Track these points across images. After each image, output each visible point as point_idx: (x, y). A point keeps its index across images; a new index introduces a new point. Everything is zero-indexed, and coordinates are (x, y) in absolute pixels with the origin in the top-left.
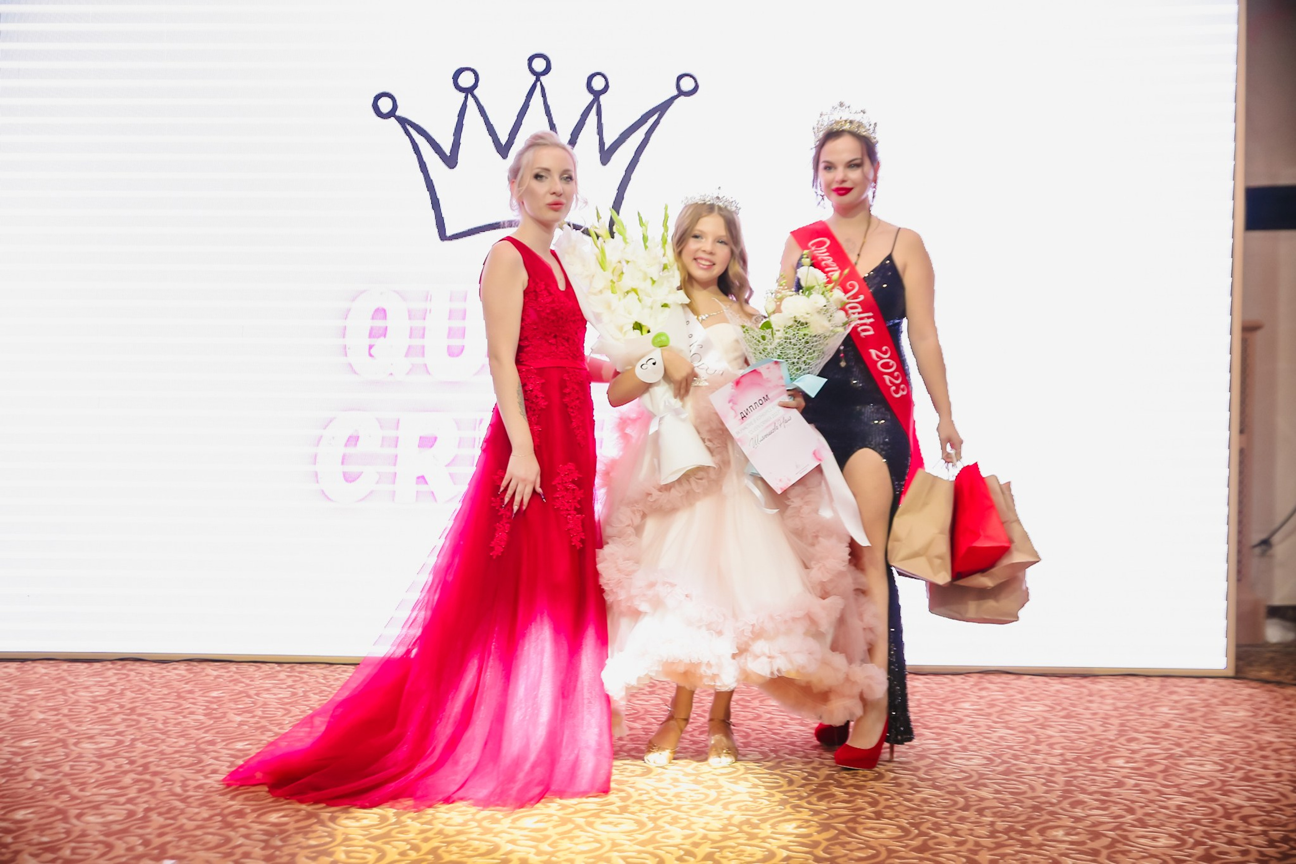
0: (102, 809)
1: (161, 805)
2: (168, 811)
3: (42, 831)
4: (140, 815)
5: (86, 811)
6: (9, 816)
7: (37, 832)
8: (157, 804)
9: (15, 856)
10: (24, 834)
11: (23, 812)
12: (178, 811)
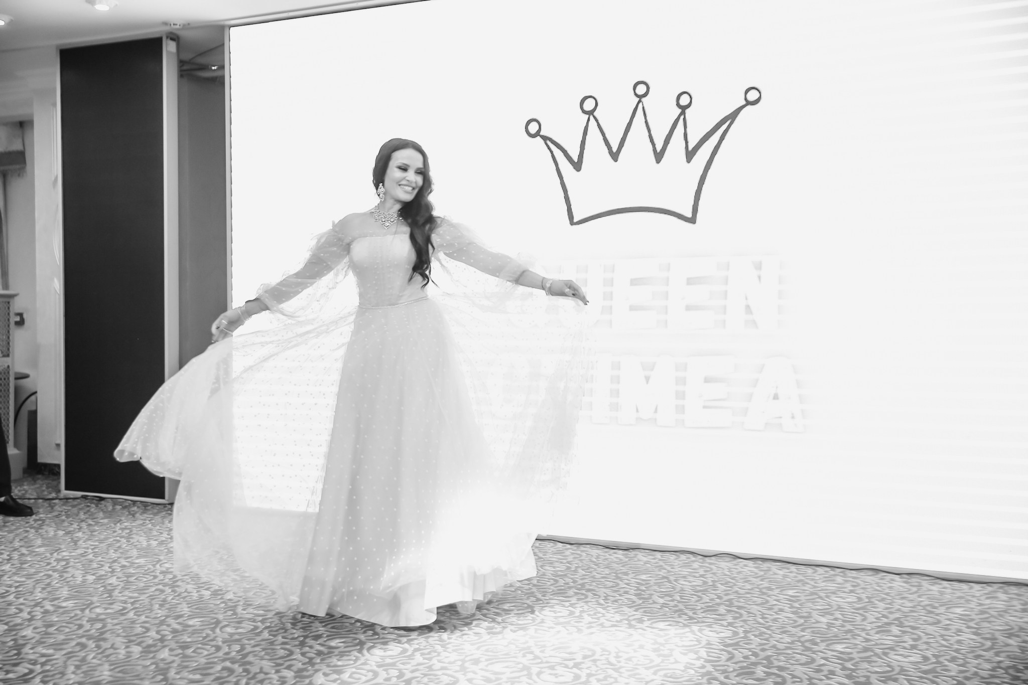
0: (388, 645)
1: (427, 647)
2: (429, 653)
3: (342, 656)
4: (409, 653)
5: (376, 645)
6: (327, 643)
7: (338, 657)
8: (425, 647)
9: (314, 674)
10: (330, 657)
11: (338, 641)
12: (436, 653)
